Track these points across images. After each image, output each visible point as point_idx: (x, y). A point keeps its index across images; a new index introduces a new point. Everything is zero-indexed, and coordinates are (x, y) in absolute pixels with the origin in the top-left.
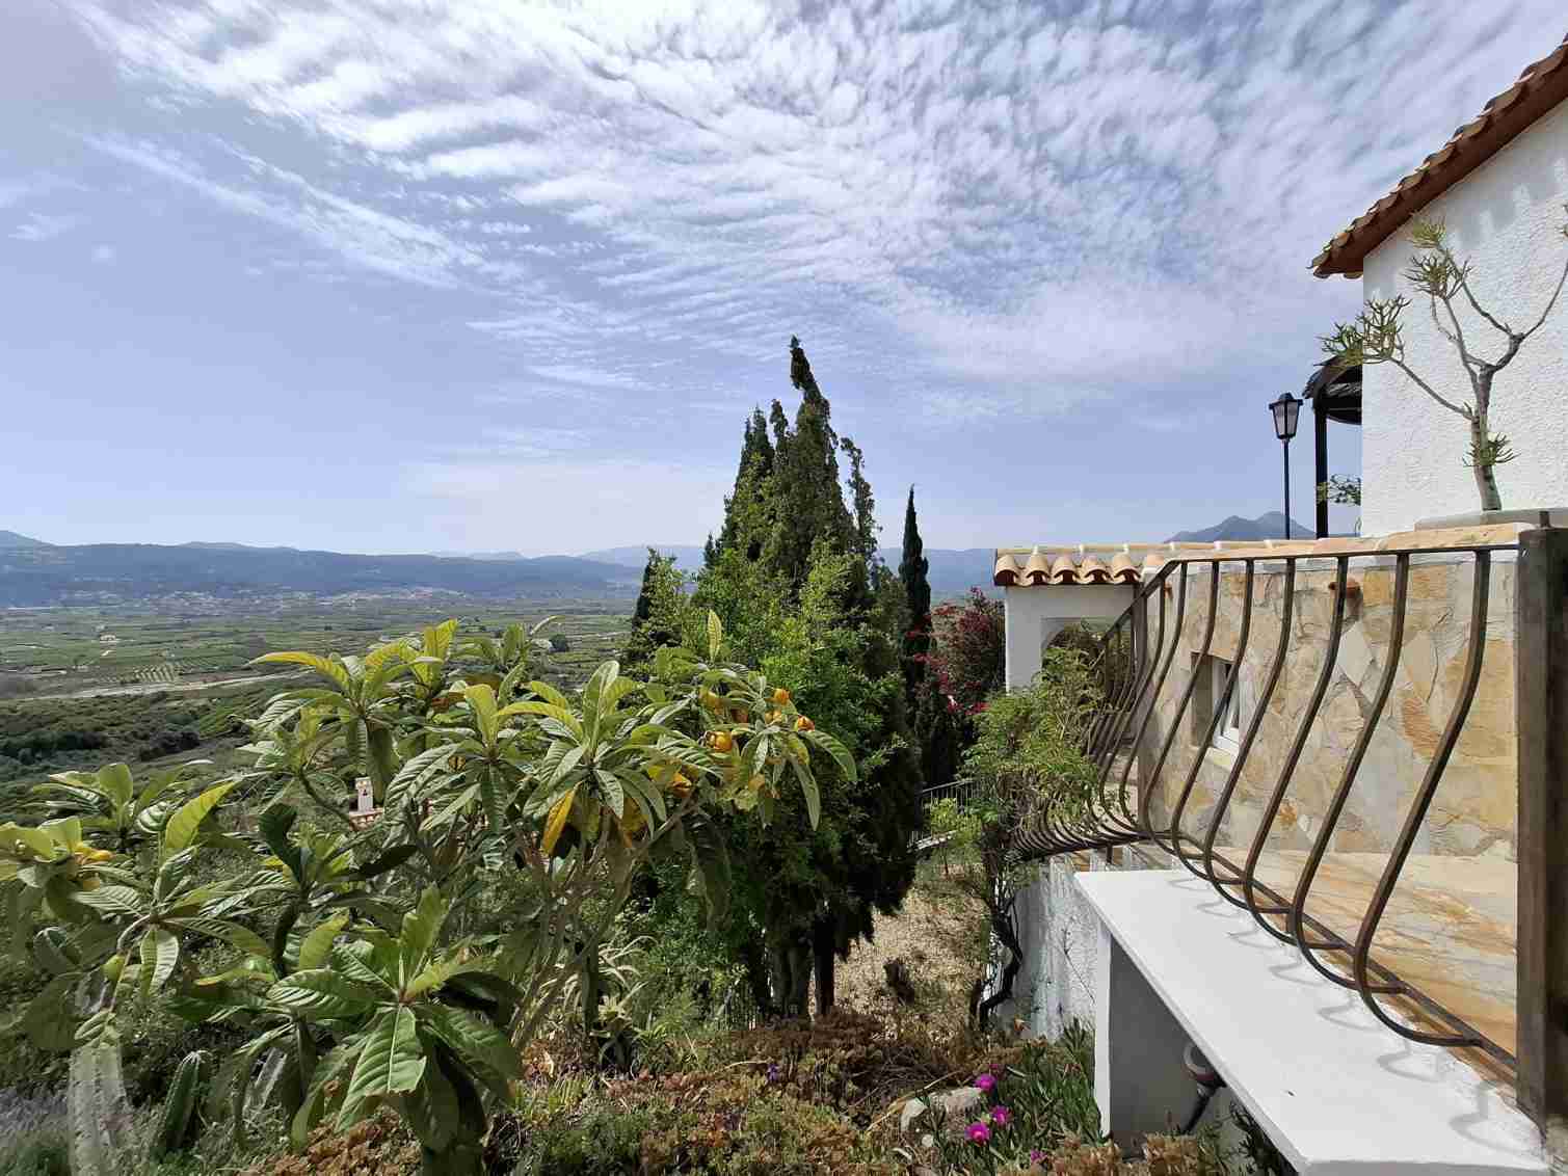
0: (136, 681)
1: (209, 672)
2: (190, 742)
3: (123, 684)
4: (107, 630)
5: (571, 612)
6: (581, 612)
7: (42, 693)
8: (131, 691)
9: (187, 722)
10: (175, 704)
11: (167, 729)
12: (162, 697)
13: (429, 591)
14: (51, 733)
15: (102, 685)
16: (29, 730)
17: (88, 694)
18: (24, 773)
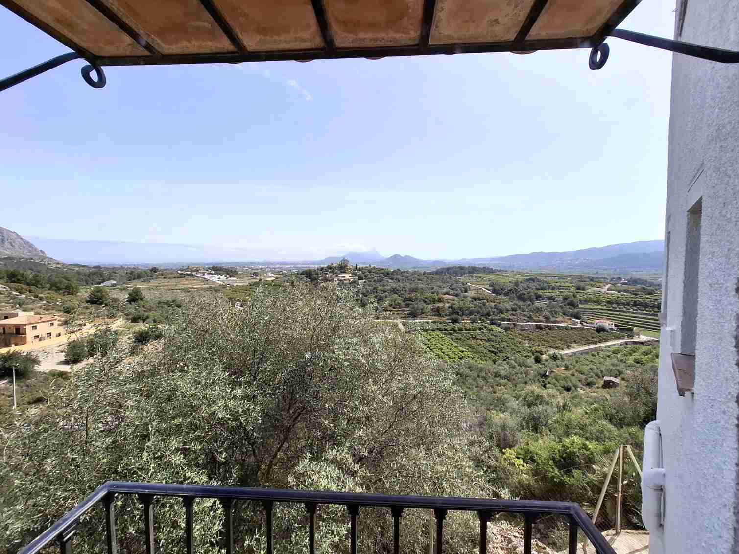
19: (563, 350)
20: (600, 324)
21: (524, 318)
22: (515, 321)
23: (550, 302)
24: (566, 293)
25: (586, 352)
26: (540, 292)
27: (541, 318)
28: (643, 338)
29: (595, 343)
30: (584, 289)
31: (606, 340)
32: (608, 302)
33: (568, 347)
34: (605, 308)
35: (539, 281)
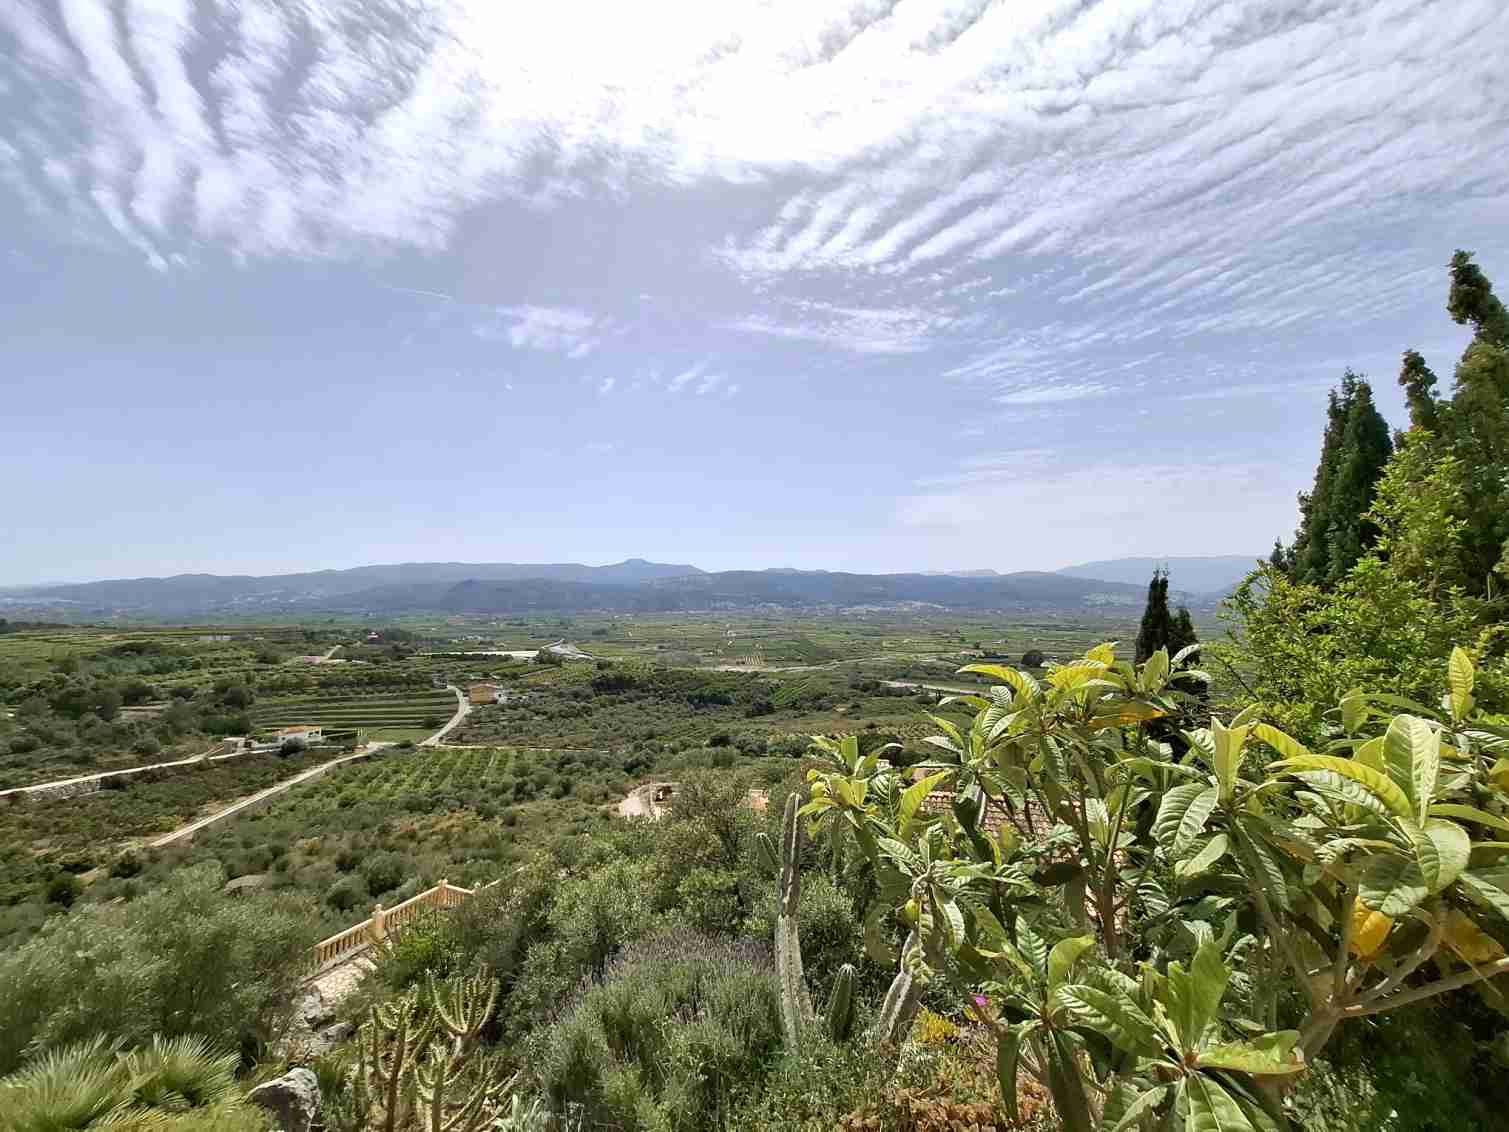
0: (741, 664)
1: (779, 661)
2: (768, 709)
3: (736, 664)
4: (731, 628)
5: (1046, 627)
6: (1057, 628)
7: (704, 665)
8: (741, 669)
9: (768, 695)
10: (762, 681)
11: (759, 698)
12: (756, 675)
13: (918, 604)
14: (708, 691)
15: (728, 664)
16: (698, 687)
17: (722, 669)
18: (696, 714)
19: (170, 830)
20: (291, 737)
21: (59, 766)
22: (18, 785)
23: (175, 704)
24: (229, 673)
25: (240, 816)
26: (150, 682)
27: (127, 755)
28: (373, 746)
29: (266, 785)
30: (275, 661)
31: (297, 771)
32: (323, 685)
33: (189, 818)
34: (314, 697)
35: (156, 650)
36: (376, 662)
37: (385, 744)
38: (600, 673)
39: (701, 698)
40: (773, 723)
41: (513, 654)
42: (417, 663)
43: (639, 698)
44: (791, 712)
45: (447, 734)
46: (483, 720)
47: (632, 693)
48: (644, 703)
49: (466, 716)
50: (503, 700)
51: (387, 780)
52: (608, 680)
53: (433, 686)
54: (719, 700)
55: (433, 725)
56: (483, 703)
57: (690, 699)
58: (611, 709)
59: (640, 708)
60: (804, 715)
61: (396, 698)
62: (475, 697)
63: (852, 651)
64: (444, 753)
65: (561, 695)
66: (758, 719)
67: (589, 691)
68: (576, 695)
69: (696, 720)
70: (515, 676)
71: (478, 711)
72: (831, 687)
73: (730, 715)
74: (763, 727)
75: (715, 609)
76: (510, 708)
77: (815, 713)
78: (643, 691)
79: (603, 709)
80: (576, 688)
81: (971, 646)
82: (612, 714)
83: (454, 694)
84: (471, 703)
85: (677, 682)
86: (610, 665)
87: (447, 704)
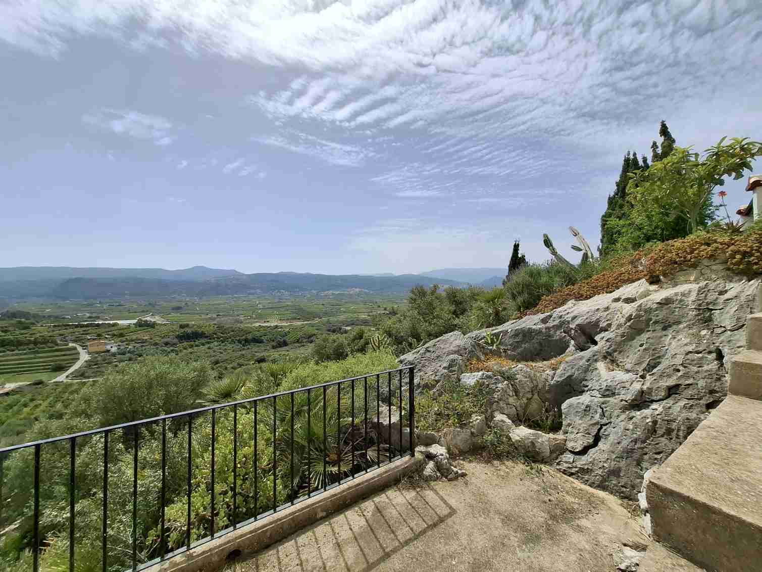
0: (268, 322)
1: (288, 319)
2: (285, 344)
3: (265, 322)
7: (246, 324)
8: (267, 324)
9: (284, 336)
10: (280, 330)
11: (279, 338)
12: (276, 327)
13: (357, 290)
14: (250, 337)
15: (260, 322)
16: (243, 335)
17: (257, 325)
18: (244, 349)
28: (11, 386)
36: (6, 331)
37: (21, 383)
38: (182, 330)
39: (246, 341)
40: (288, 351)
41: (119, 322)
42: (41, 330)
43: (208, 343)
44: (296, 345)
45: (72, 374)
46: (99, 362)
47: (203, 341)
48: (212, 345)
49: (86, 361)
50: (114, 349)
51: (25, 405)
52: (187, 334)
53: (57, 345)
54: (257, 341)
55: (59, 369)
56: (97, 353)
57: (240, 342)
58: (190, 350)
59: (209, 348)
60: (303, 346)
61: (25, 354)
62: (91, 349)
63: (326, 314)
64: (71, 385)
65: (156, 344)
66: (279, 349)
67: (176, 341)
68: (166, 344)
69: (243, 352)
70: (121, 335)
71: (96, 358)
72: (317, 331)
73: (263, 348)
74: (283, 353)
75: (249, 294)
76: (119, 354)
77: (309, 344)
78: (210, 339)
79: (185, 351)
80: (166, 340)
81: (383, 309)
82: (191, 353)
83: (75, 349)
84: (89, 353)
85: (232, 333)
86: (187, 326)
87: (70, 355)
